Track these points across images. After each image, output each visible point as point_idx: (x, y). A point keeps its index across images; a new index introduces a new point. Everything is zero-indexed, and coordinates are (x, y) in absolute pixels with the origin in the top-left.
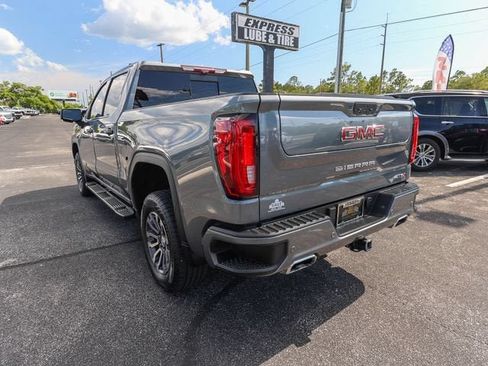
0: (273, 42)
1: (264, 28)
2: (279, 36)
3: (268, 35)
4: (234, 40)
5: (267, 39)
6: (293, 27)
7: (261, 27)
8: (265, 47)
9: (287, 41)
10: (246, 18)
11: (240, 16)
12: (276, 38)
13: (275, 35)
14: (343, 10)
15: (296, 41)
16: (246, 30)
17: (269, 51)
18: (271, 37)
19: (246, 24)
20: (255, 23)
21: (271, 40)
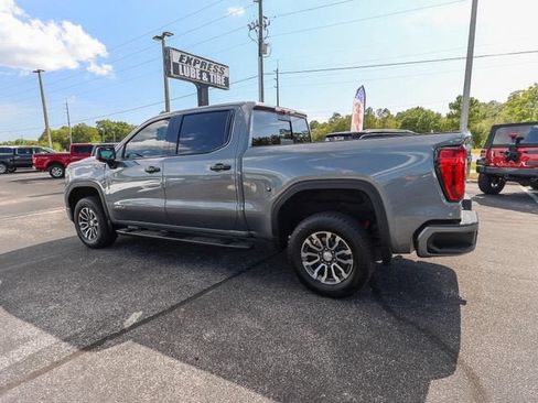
0: (207, 80)
1: (198, 66)
2: (211, 75)
3: (201, 72)
4: (170, 75)
5: (201, 76)
6: (224, 66)
7: (194, 65)
8: (199, 84)
9: (219, 80)
10: (180, 54)
11: (174, 52)
13: (208, 73)
14: (260, 55)
15: (227, 80)
16: (180, 67)
17: (203, 89)
18: (204, 75)
19: (180, 61)
20: (189, 61)
21: (205, 78)
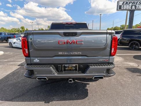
0: (134, 8)
1: (131, 4)
2: (137, 6)
3: (132, 6)
4: (117, 10)
7: (129, 4)
8: (130, 10)
10: (123, 2)
11: (120, 2)
12: (136, 7)
16: (122, 6)
17: (132, 12)
19: (123, 4)
20: (127, 3)
21: (133, 8)
